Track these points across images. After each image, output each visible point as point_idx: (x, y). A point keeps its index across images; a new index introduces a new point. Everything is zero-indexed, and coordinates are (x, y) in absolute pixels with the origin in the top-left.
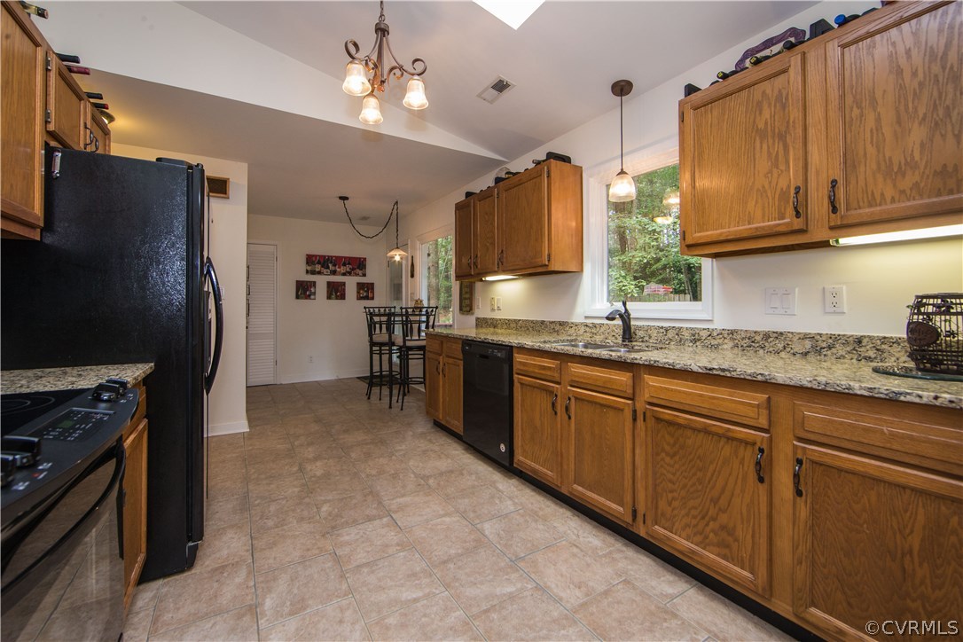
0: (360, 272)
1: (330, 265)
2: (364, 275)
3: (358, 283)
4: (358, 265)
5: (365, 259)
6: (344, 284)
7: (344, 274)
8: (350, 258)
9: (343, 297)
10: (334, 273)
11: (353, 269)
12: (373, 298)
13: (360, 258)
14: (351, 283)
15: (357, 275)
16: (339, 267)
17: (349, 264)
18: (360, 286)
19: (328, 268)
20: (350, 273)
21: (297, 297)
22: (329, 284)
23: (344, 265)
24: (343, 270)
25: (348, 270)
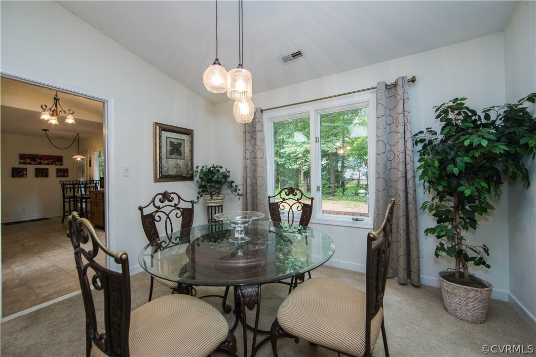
0: (59, 163)
1: (37, 160)
2: (62, 165)
3: (57, 169)
4: (58, 160)
5: (62, 157)
6: (48, 169)
7: (47, 164)
8: (51, 156)
9: (47, 176)
10: (40, 163)
11: (54, 162)
12: (67, 176)
13: (58, 156)
14: (52, 169)
15: (56, 165)
16: (44, 161)
17: (51, 159)
19: (36, 161)
20: (51, 164)
21: (13, 177)
22: (36, 169)
23: (47, 159)
24: (46, 162)
25: (50, 162)
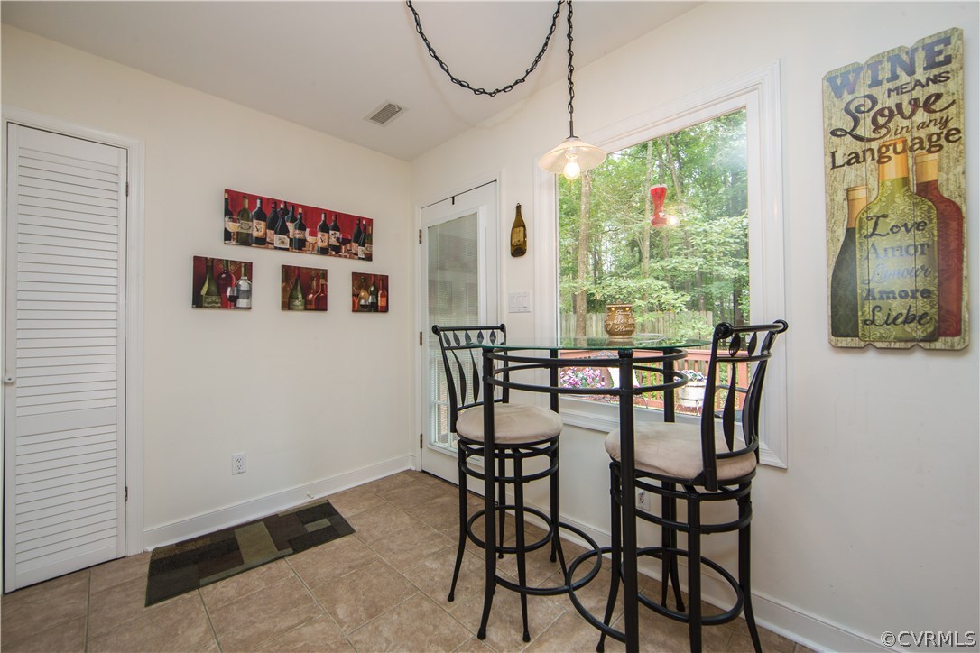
0: (360, 251)
1: (291, 226)
2: (368, 258)
3: (355, 275)
4: (354, 233)
5: (370, 222)
6: (323, 274)
7: (324, 251)
8: (338, 215)
9: (320, 304)
10: (300, 245)
11: (345, 242)
12: (386, 310)
13: (360, 219)
14: (340, 272)
15: (353, 255)
16: (313, 234)
17: (336, 228)
18: (361, 281)
19: (284, 231)
20: (337, 250)
21: (198, 302)
22: (288, 272)
23: (325, 229)
24: (320, 240)
25: (333, 242)
